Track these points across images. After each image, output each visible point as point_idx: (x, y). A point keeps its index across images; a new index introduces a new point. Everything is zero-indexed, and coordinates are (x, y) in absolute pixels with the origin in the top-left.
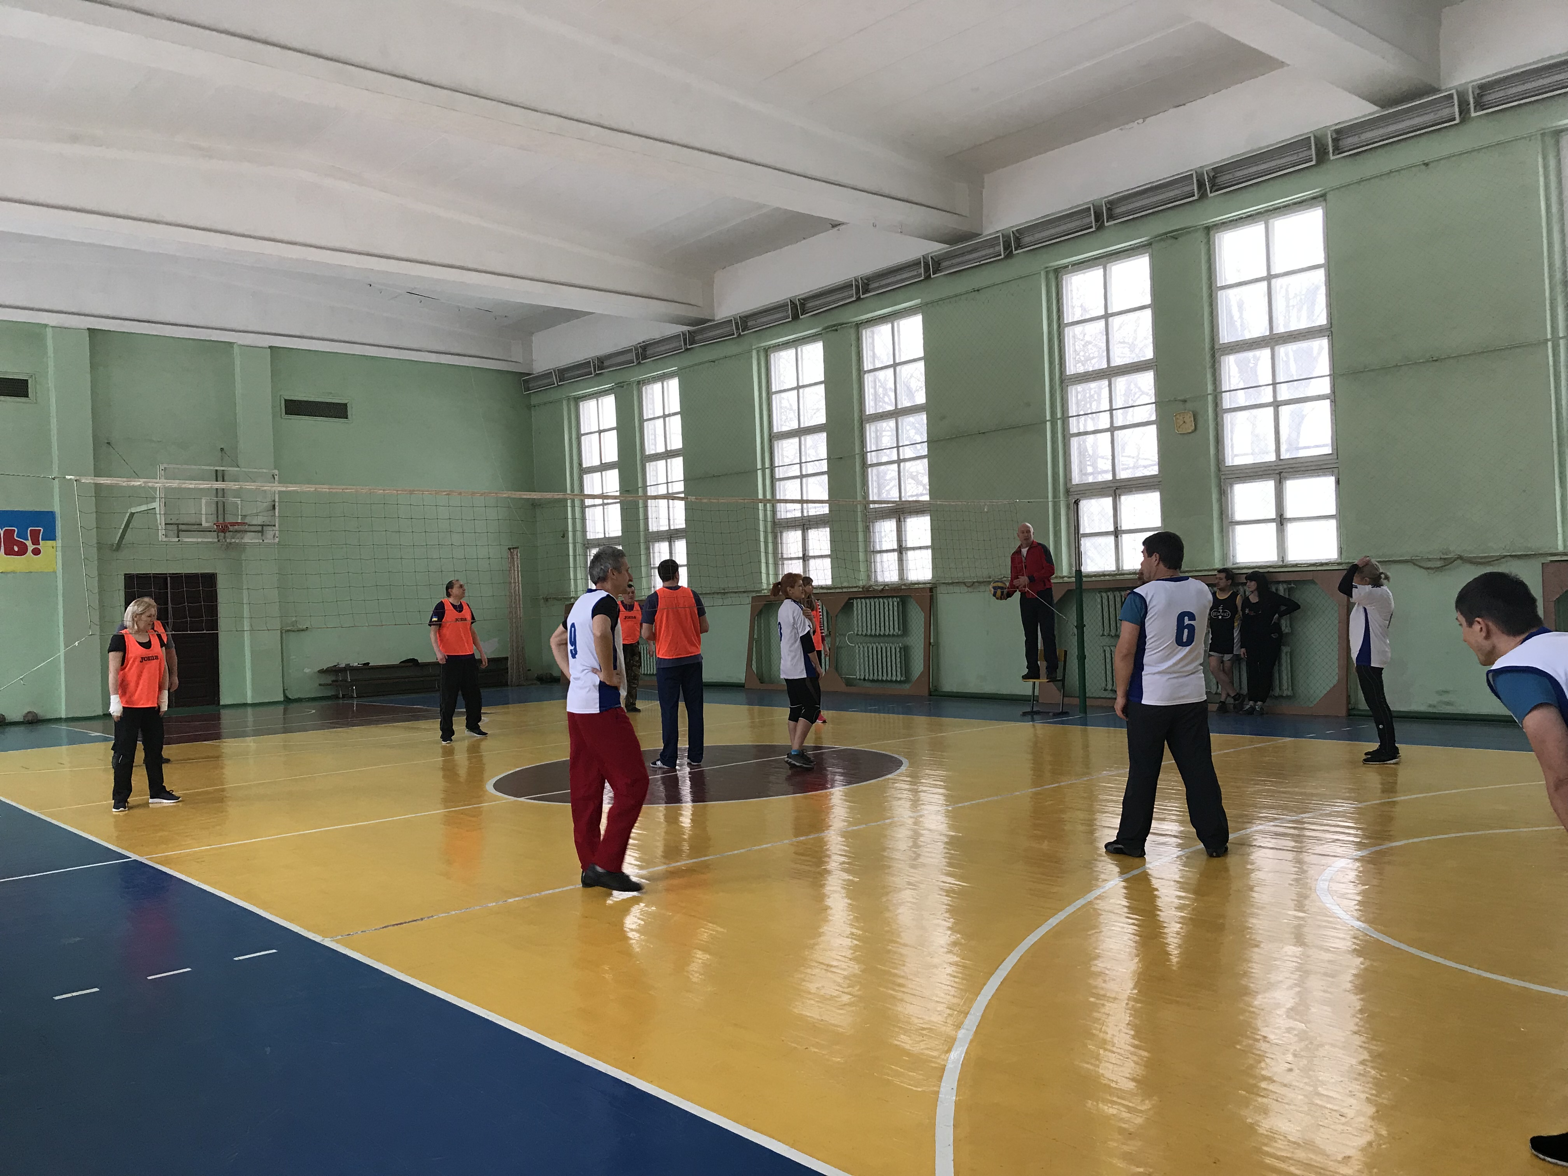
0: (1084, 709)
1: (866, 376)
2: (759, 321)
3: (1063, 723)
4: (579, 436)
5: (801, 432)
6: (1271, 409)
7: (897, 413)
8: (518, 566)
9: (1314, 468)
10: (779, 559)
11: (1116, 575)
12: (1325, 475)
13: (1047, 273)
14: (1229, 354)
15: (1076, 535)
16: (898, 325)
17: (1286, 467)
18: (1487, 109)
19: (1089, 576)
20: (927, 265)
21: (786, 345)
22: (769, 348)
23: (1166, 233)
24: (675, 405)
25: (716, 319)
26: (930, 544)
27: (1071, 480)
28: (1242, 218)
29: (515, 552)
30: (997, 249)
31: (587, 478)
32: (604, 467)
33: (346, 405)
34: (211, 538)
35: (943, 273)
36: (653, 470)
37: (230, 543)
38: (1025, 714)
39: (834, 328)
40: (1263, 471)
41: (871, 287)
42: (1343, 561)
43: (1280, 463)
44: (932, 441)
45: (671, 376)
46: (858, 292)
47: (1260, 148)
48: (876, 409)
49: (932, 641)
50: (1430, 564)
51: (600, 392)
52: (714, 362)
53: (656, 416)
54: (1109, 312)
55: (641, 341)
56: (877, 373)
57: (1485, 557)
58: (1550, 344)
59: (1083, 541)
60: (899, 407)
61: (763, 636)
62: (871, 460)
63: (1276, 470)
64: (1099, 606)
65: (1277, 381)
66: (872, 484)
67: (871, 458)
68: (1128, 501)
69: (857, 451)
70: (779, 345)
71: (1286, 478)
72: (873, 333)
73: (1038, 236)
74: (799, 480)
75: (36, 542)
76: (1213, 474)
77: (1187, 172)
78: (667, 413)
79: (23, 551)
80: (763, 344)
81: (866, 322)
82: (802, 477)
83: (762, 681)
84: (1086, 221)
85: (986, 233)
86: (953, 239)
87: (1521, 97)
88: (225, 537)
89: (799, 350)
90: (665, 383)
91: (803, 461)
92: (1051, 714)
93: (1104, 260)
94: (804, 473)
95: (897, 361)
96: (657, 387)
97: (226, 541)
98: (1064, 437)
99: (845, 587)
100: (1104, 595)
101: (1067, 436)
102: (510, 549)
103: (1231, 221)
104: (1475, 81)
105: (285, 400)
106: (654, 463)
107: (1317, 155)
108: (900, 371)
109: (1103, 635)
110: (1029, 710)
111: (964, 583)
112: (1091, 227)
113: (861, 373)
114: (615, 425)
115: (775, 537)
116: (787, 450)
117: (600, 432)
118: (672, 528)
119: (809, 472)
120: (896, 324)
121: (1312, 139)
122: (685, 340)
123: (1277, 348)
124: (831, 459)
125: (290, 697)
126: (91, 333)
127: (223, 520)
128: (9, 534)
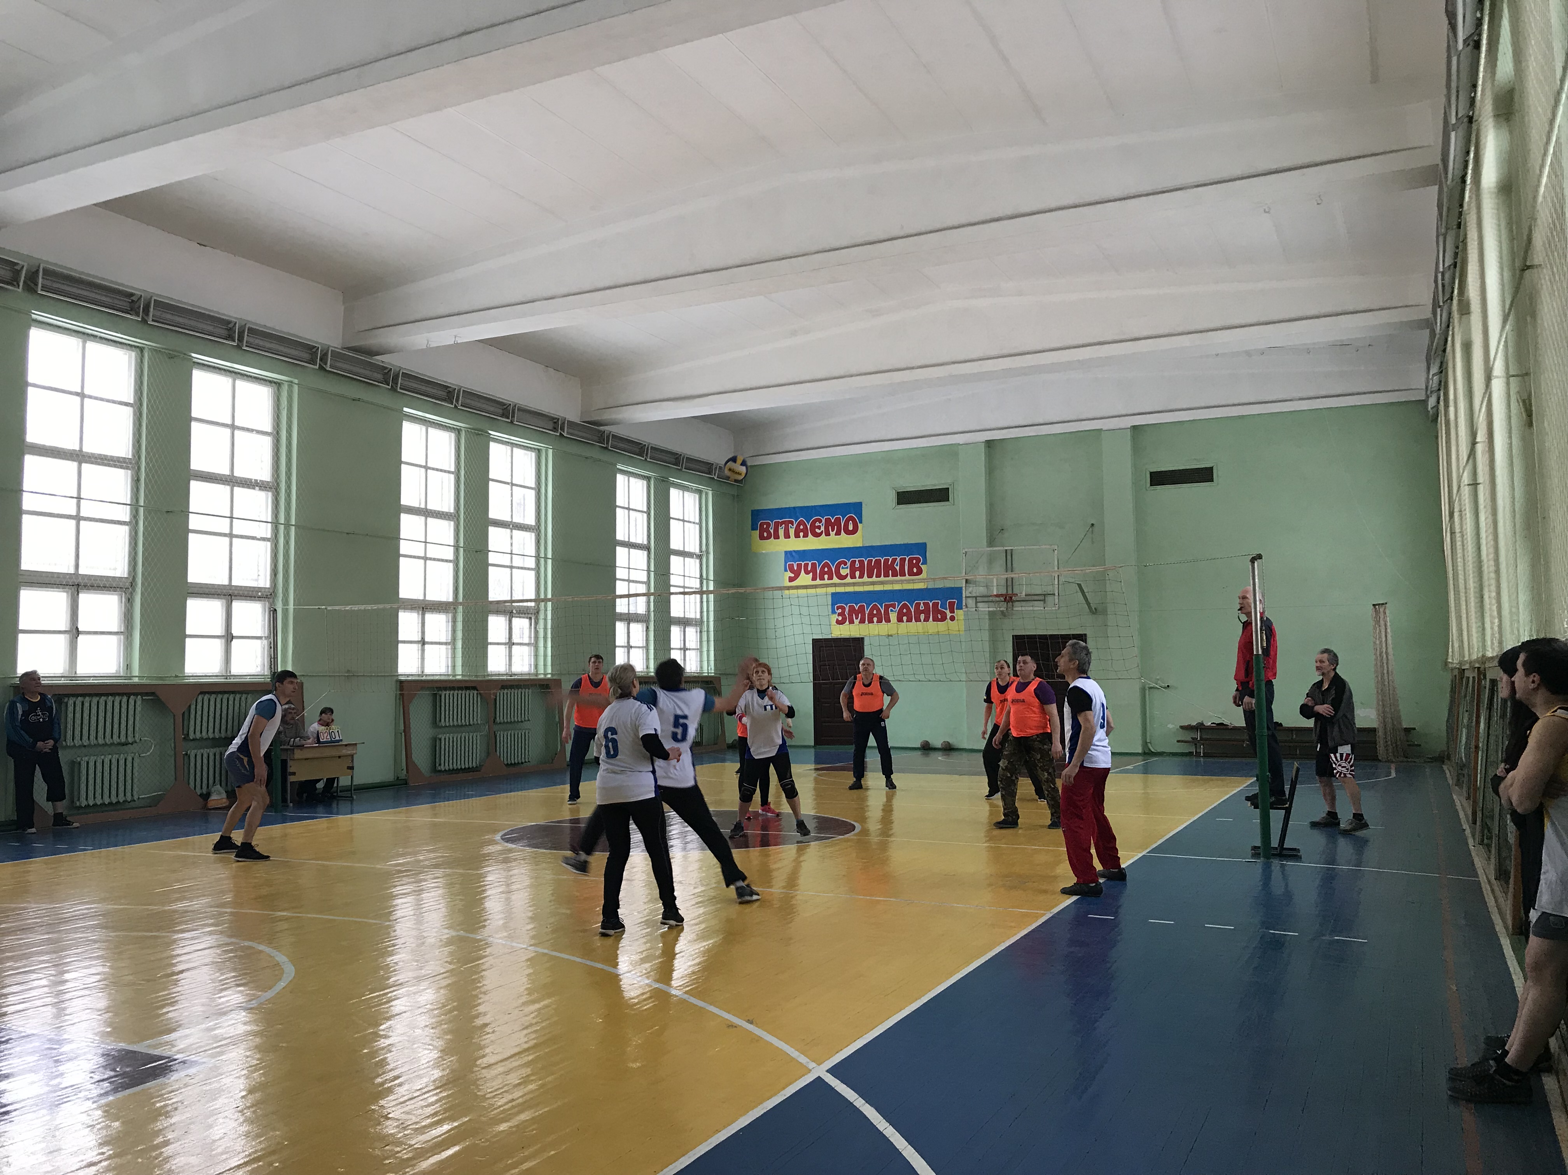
8: (1386, 624)
75: (952, 611)
79: (944, 619)
125: (1153, 750)
126: (989, 444)
127: (1010, 592)
128: (935, 605)
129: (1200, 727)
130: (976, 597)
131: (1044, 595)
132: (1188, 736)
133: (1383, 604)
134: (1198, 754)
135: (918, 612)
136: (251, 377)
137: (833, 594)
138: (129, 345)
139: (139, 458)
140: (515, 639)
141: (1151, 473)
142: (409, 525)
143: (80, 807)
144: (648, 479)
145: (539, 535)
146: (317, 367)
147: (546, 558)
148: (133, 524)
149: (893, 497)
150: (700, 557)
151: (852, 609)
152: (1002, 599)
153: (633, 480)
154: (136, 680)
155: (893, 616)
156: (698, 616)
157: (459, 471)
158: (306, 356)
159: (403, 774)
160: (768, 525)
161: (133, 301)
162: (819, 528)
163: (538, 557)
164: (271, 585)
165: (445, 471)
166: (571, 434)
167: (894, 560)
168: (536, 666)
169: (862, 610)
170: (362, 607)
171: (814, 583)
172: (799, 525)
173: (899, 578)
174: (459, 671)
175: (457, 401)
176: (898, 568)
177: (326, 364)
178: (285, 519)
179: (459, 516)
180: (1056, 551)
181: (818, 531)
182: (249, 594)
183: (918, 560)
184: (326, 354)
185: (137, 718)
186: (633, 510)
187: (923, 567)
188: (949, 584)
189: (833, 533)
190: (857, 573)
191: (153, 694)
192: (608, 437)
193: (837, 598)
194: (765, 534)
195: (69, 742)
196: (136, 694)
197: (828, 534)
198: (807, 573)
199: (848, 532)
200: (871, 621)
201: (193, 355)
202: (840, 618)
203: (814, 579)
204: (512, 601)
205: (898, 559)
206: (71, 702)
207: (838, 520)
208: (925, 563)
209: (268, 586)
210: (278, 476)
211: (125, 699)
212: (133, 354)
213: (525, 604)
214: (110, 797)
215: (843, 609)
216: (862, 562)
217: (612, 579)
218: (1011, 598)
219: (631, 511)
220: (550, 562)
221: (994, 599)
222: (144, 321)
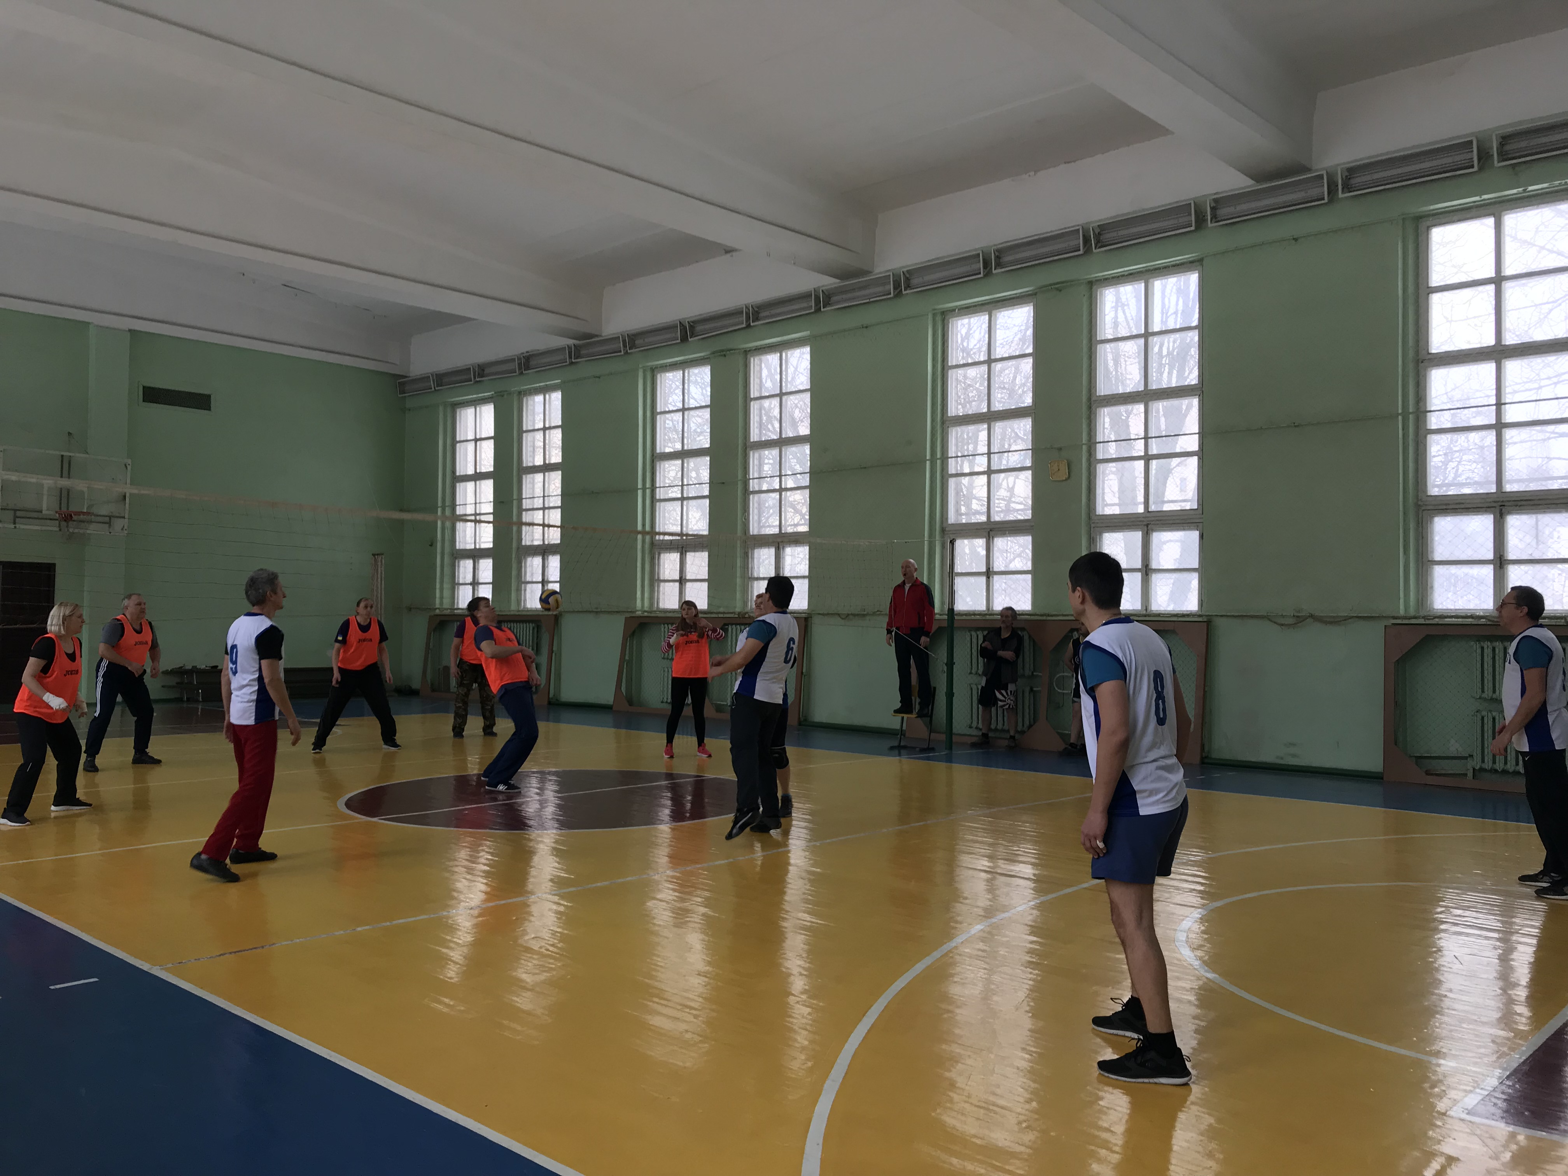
0: (950, 745)
1: (752, 403)
2: (646, 340)
3: (928, 759)
4: (454, 442)
5: (683, 455)
6: (1142, 463)
7: (782, 443)
8: (381, 573)
9: (1178, 521)
10: (655, 580)
11: (986, 615)
12: (1190, 529)
13: (934, 315)
14: (1105, 406)
15: (951, 574)
16: (786, 356)
17: (1153, 519)
18: (1354, 191)
19: (961, 614)
20: (817, 298)
21: (673, 367)
22: (656, 368)
23: (1051, 285)
24: (556, 418)
25: (603, 334)
26: (807, 574)
27: (947, 519)
28: (1123, 276)
29: (380, 559)
30: (887, 287)
31: (460, 487)
32: (478, 477)
33: (209, 396)
34: (53, 527)
35: (833, 308)
36: (530, 482)
37: (73, 533)
38: (892, 748)
39: (723, 353)
40: (1133, 521)
41: (761, 315)
42: (1203, 613)
43: (1148, 515)
44: (814, 473)
45: (553, 388)
46: (748, 318)
47: (1144, 210)
48: (760, 437)
49: (804, 670)
50: (1282, 621)
51: (479, 400)
52: (599, 377)
53: (536, 427)
54: (993, 357)
55: (524, 351)
56: (763, 401)
57: (1334, 617)
58: (1400, 418)
59: (958, 581)
60: (784, 436)
61: (634, 658)
62: (753, 487)
63: (1143, 521)
64: (969, 645)
65: (1150, 436)
66: (753, 511)
67: (753, 485)
68: (1000, 543)
69: (740, 477)
70: (666, 366)
71: (1153, 530)
72: (761, 361)
73: (929, 278)
74: (680, 502)
76: (1083, 524)
77: (1073, 227)
78: (547, 426)
80: (650, 364)
81: (755, 349)
82: (682, 499)
83: (630, 703)
84: (975, 267)
85: (877, 271)
86: (844, 274)
87: (1386, 182)
88: (67, 526)
89: (686, 371)
90: (547, 396)
91: (685, 483)
92: (917, 749)
93: (991, 307)
94: (685, 496)
95: (784, 391)
96: (539, 398)
97: (68, 530)
98: (942, 477)
99: (721, 613)
100: (973, 633)
101: (945, 476)
102: (374, 555)
103: (1113, 278)
104: (1344, 163)
105: (144, 387)
106: (531, 475)
107: (1196, 222)
108: (786, 401)
109: (971, 673)
110: (896, 744)
111: (839, 614)
112: (980, 273)
113: (747, 400)
114: (493, 435)
115: (652, 559)
116: (669, 472)
117: (476, 440)
118: (546, 543)
119: (690, 496)
120: (784, 354)
121: (1193, 205)
122: (570, 353)
123: (1150, 403)
124: (714, 482)
127: (64, 509)
130: (15, 510)
131: (110, 517)
132: (173, 681)
133: (380, 554)
180: (129, 468)
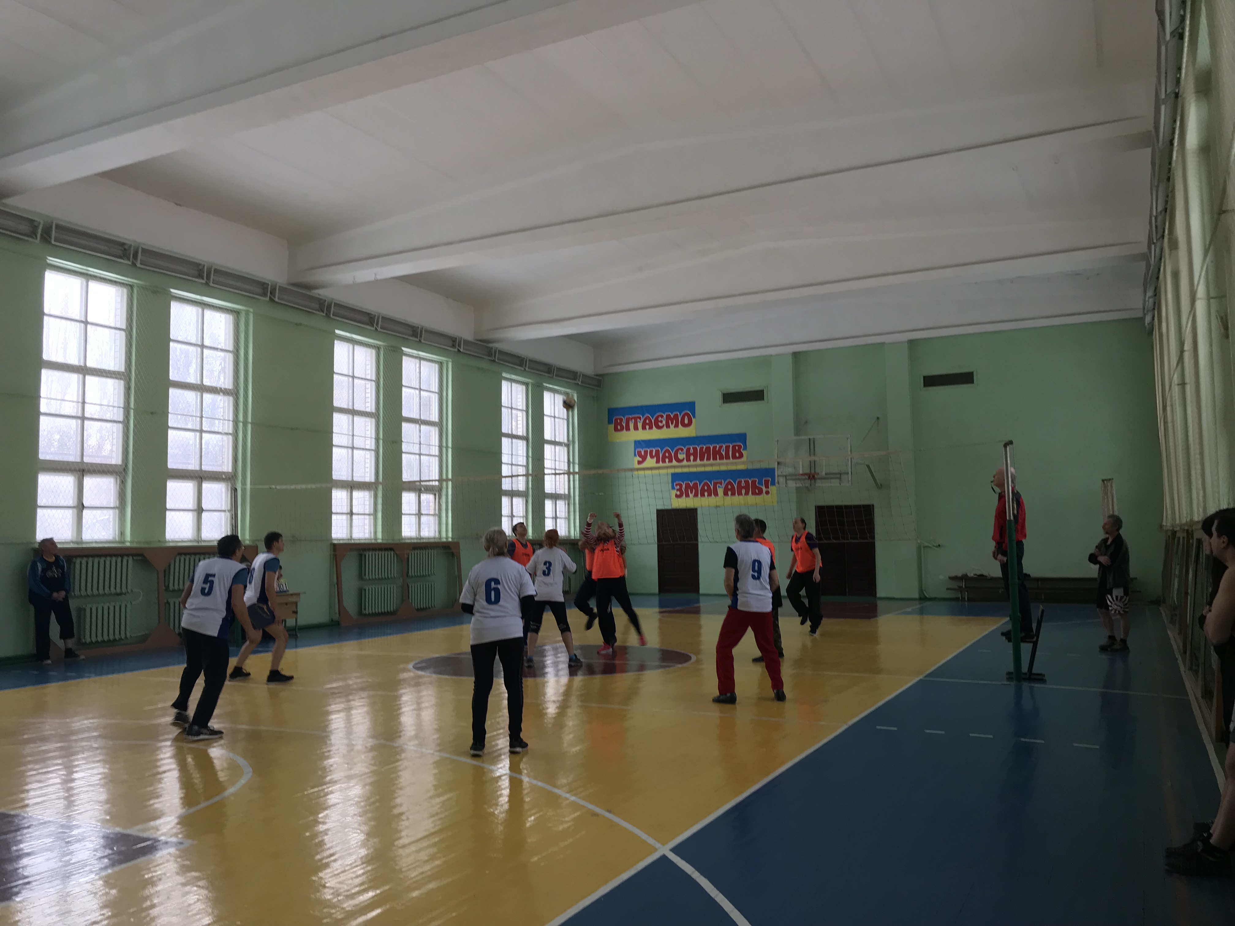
33: (973, 373)
75: (767, 487)
79: (760, 492)
102: (1103, 481)
125: (927, 596)
126: (796, 355)
127: (813, 471)
128: (754, 482)
129: (965, 577)
130: (786, 476)
131: (840, 474)
132: (955, 585)
133: (1110, 480)
134: (963, 599)
135: (740, 487)
136: (216, 307)
137: (673, 475)
138: (123, 284)
139: (130, 370)
140: (423, 512)
141: (924, 377)
142: (340, 422)
143: (86, 643)
144: (526, 384)
145: (441, 429)
146: (268, 299)
147: (447, 447)
148: (125, 423)
149: (720, 398)
150: (568, 446)
151: (688, 486)
152: (807, 477)
153: (514, 385)
154: (128, 544)
155: (720, 491)
156: (567, 492)
157: (379, 379)
158: (260, 290)
159: (336, 617)
160: (621, 420)
161: (125, 249)
162: (661, 422)
163: (441, 447)
164: (233, 470)
165: (368, 380)
166: (466, 350)
167: (721, 447)
168: (440, 532)
169: (695, 485)
170: (304, 486)
171: (658, 465)
172: (645, 420)
173: (725, 461)
174: (380, 535)
175: (377, 324)
176: (724, 454)
177: (275, 297)
178: (244, 417)
179: (379, 415)
180: (849, 440)
181: (660, 424)
182: (215, 477)
183: (740, 447)
184: (275, 289)
185: (129, 574)
186: (515, 409)
187: (743, 452)
188: (764, 465)
189: (672, 426)
190: (692, 458)
191: (142, 555)
192: (495, 352)
193: (675, 477)
194: (619, 427)
195: (77, 593)
196: (128, 555)
197: (668, 426)
198: (652, 457)
199: (684, 425)
200: (703, 495)
201: (172, 290)
202: (678, 493)
203: (658, 462)
204: (420, 481)
205: (724, 446)
206: (78, 561)
207: (676, 416)
208: (745, 448)
209: (230, 470)
210: (238, 384)
211: (119, 559)
212: (125, 290)
213: (431, 483)
214: (108, 635)
215: (681, 486)
216: (695, 449)
217: (499, 463)
218: (814, 476)
219: (514, 411)
220: (450, 450)
221: (800, 477)
222: (134, 264)
